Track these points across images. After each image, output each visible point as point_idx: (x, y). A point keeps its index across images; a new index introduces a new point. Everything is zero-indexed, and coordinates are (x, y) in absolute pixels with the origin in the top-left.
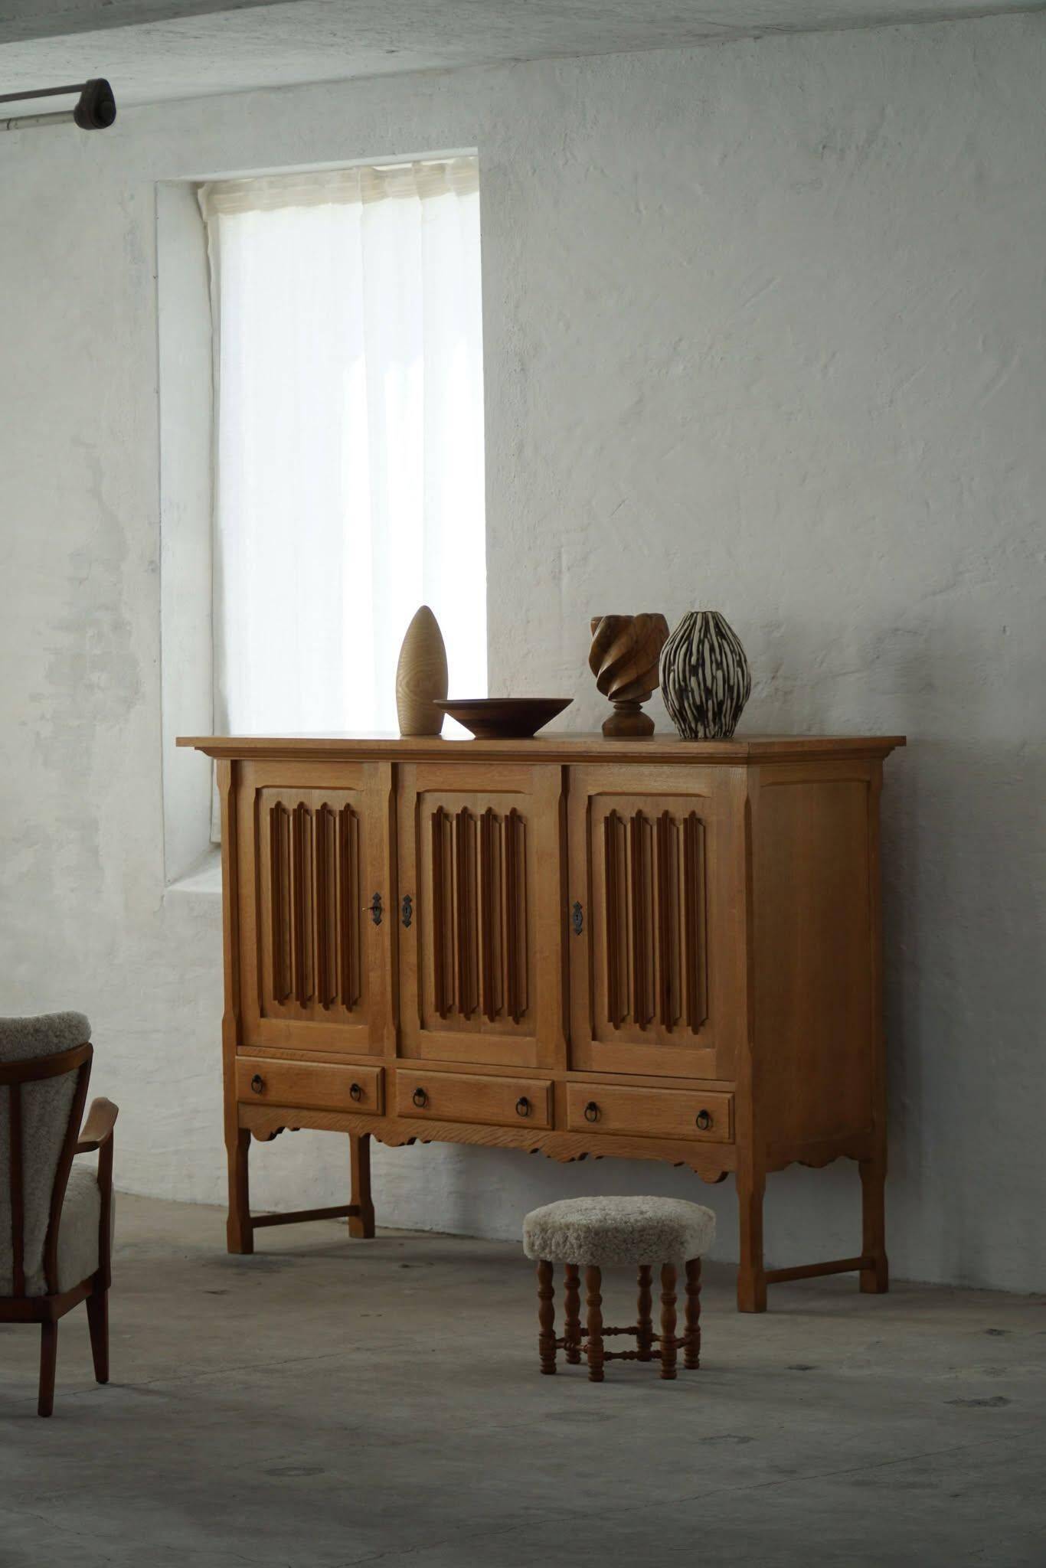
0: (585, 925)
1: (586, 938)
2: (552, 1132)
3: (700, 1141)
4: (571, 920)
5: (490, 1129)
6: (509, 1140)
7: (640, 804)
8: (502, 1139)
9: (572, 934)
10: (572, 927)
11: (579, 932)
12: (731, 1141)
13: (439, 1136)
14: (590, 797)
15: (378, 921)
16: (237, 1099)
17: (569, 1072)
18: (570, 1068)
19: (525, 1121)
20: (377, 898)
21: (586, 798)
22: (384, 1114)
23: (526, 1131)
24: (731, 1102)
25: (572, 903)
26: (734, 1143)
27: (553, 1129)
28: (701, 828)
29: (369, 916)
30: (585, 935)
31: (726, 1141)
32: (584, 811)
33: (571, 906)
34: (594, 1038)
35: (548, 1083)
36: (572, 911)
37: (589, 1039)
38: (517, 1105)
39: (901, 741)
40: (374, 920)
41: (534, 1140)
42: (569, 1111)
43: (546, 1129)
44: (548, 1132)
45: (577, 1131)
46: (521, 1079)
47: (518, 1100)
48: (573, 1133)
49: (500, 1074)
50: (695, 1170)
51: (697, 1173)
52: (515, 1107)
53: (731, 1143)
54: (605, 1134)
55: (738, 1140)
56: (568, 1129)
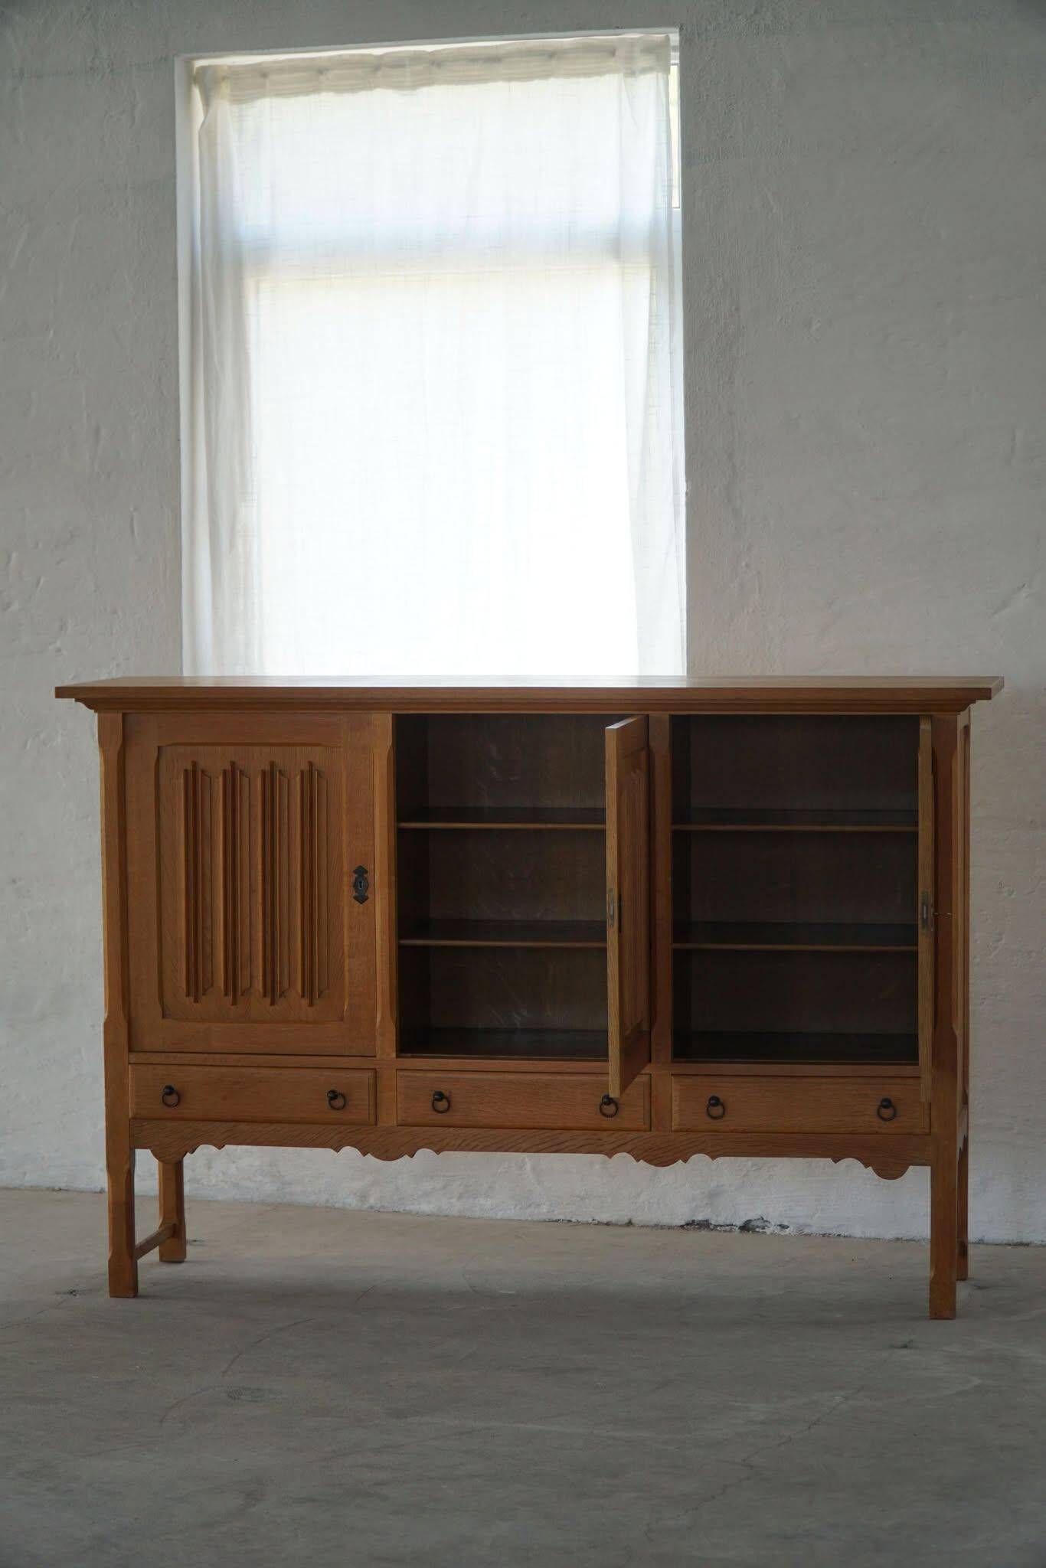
2: (648, 1133)
3: (878, 1133)
5: (546, 1135)
6: (579, 1145)
8: (567, 1144)
12: (927, 1131)
13: (467, 1145)
15: (362, 899)
16: (130, 1115)
17: (673, 1064)
18: (674, 1060)
19: (607, 1123)
20: (361, 872)
22: (376, 1124)
23: (605, 1134)
26: (929, 1134)
27: (650, 1130)
29: (347, 893)
31: (918, 1132)
35: (646, 1078)
38: (600, 1105)
40: (356, 898)
41: (621, 1142)
42: (675, 1108)
43: (638, 1130)
44: (642, 1133)
45: (687, 1131)
46: (600, 1075)
47: (599, 1101)
48: (681, 1133)
49: (569, 1071)
50: (866, 1166)
51: (870, 1168)
52: (598, 1107)
53: (926, 1135)
54: (732, 1132)
55: (935, 1129)
56: (673, 1128)
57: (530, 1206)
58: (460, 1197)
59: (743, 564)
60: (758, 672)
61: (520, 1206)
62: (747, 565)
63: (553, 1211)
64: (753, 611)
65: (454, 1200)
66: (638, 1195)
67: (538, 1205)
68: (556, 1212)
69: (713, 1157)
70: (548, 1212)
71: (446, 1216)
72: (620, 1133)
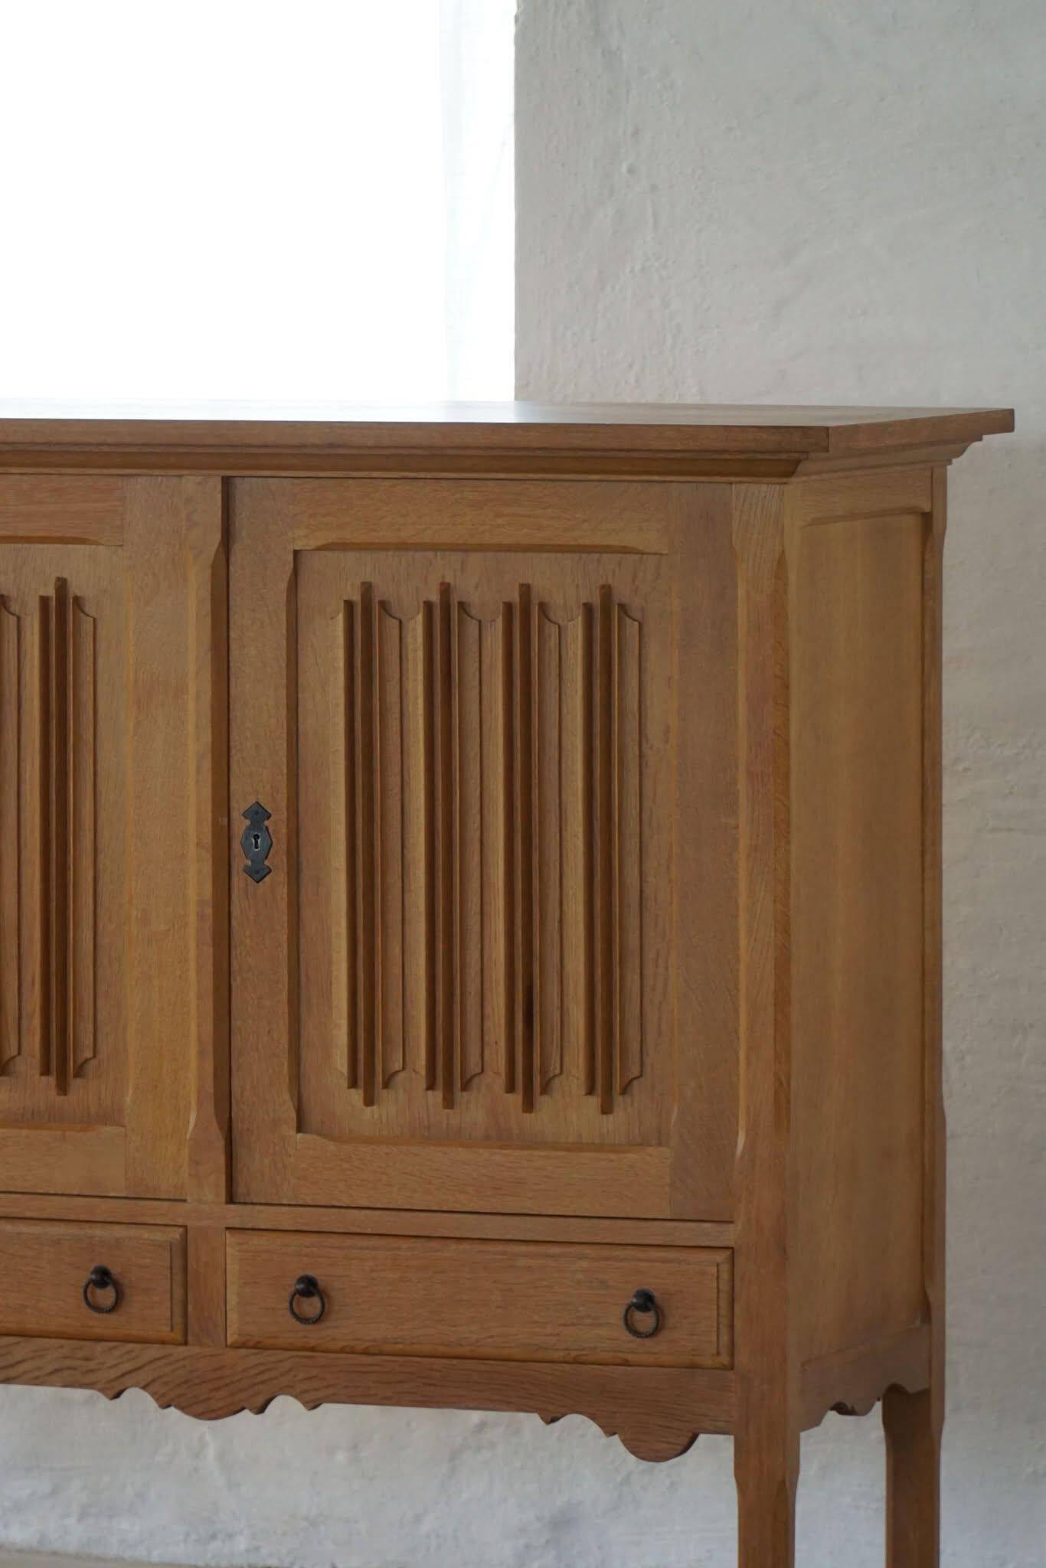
0: (278, 860)
1: (283, 891)
2: (181, 1349)
3: (626, 1363)
4: (236, 846)
6: (50, 1368)
7: (446, 568)
9: (239, 880)
10: (240, 862)
11: (258, 873)
12: (725, 1359)
14: (296, 553)
17: (232, 1206)
18: (231, 1199)
19: (99, 1324)
21: (291, 557)
23: (100, 1347)
24: (725, 1269)
25: (240, 805)
26: (732, 1368)
27: (186, 1343)
28: (632, 628)
30: (278, 882)
31: (708, 1362)
32: (283, 586)
33: (236, 815)
34: (300, 1128)
35: (176, 1234)
36: (240, 825)
37: (289, 1129)
38: (87, 1286)
39: (1003, 421)
41: (128, 1366)
42: (232, 1299)
43: (163, 1342)
44: (169, 1349)
45: (258, 1346)
46: (87, 1225)
47: (86, 1275)
48: (243, 1352)
49: (28, 1214)
50: (610, 1432)
51: (616, 1437)
52: (82, 1291)
53: (724, 1368)
54: (342, 1350)
55: (742, 1358)
56: (229, 1341)
57: (214, 1537)
58: (83, 1515)
59: (624, 168)
60: (651, 398)
61: (193, 1537)
62: (631, 171)
63: (257, 1549)
64: (643, 269)
65: (71, 1521)
66: (418, 1519)
67: (230, 1536)
68: (264, 1551)
69: (313, 1405)
70: (248, 1551)
71: (55, 1553)
72: (130, 1346)
